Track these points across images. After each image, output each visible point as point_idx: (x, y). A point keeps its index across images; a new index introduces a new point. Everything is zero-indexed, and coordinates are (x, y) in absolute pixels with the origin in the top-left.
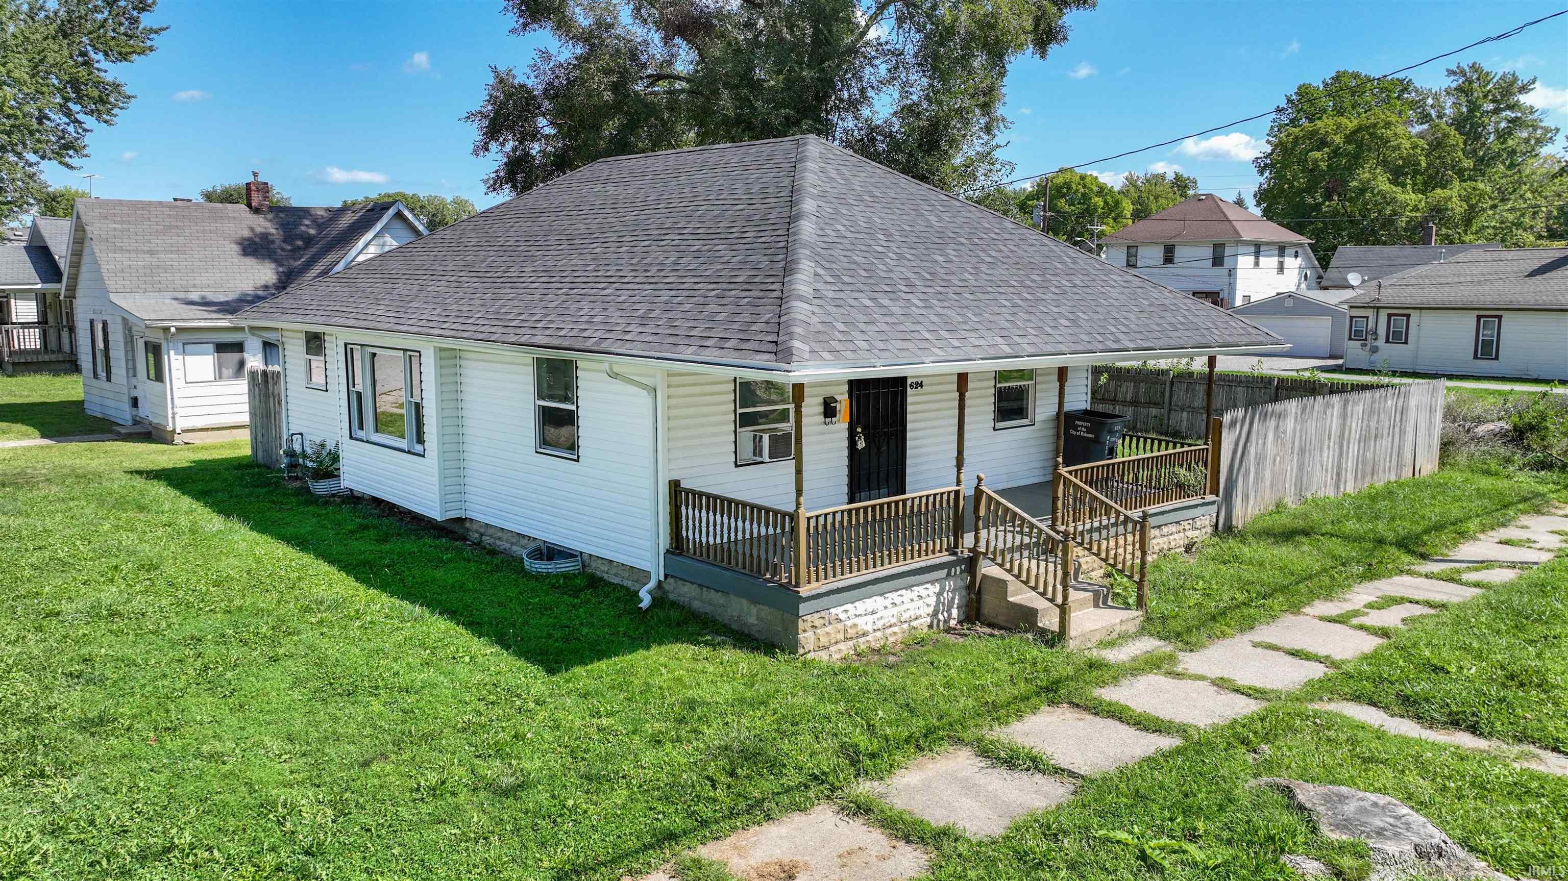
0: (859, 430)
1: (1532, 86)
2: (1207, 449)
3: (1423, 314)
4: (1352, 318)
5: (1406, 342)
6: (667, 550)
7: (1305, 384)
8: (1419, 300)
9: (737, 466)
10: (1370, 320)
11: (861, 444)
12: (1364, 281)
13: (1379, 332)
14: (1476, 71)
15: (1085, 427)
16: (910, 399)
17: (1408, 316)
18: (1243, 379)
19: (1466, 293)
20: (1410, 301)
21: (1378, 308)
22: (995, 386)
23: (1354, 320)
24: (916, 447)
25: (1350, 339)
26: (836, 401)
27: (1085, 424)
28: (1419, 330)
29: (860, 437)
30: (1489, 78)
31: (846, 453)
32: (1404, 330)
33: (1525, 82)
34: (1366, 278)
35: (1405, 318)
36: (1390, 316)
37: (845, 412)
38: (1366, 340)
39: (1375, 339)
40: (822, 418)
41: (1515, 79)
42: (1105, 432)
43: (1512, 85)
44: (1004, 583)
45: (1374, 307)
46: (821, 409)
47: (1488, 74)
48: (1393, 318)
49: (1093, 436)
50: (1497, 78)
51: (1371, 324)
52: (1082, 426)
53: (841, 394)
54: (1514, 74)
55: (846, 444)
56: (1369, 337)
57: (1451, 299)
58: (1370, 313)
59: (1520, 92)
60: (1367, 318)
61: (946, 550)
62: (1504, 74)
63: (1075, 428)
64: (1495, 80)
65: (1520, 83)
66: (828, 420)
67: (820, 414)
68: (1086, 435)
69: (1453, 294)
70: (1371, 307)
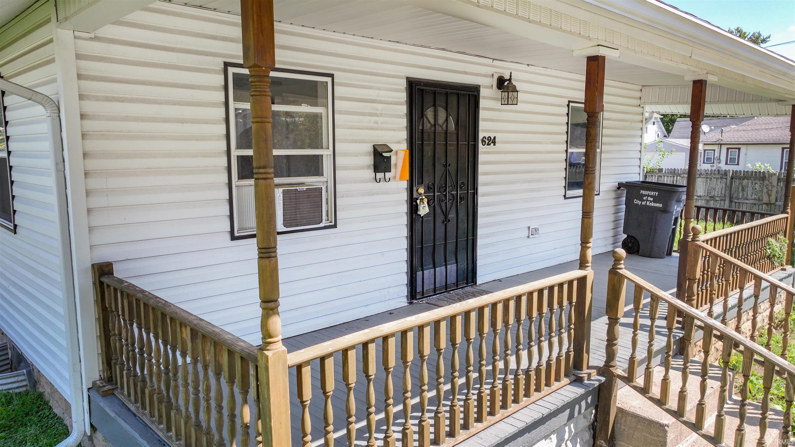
0: (421, 191)
1: (768, 39)
2: (787, 218)
3: (748, 148)
4: (705, 150)
5: (738, 164)
6: (94, 383)
7: (756, 175)
8: (746, 139)
9: (233, 238)
10: (716, 152)
11: (424, 210)
12: (711, 130)
13: (721, 158)
14: (739, 32)
15: (651, 196)
16: (482, 158)
17: (739, 149)
18: (703, 172)
19: (775, 135)
20: (741, 140)
21: (721, 144)
22: (567, 151)
23: (706, 152)
24: (488, 215)
25: (704, 163)
26: (391, 151)
27: (652, 193)
28: (746, 157)
29: (422, 200)
30: (745, 36)
31: (404, 220)
32: (737, 157)
33: (765, 37)
34: (713, 128)
35: (737, 150)
36: (728, 149)
37: (403, 167)
38: (713, 163)
39: (719, 163)
40: (370, 173)
41: (760, 35)
42: (674, 202)
43: (757, 38)
44: (662, 428)
45: (718, 144)
46: (370, 160)
47: (745, 33)
48: (730, 150)
49: (661, 205)
50: (750, 35)
51: (717, 154)
52: (648, 196)
53: (399, 142)
54: (759, 33)
55: (404, 208)
56: (715, 161)
57: (766, 138)
58: (716, 148)
59: (762, 42)
60: (714, 150)
61: (566, 375)
62: (754, 33)
63: (641, 197)
64: (749, 37)
65: (762, 37)
66: (380, 175)
67: (368, 167)
68: (652, 204)
69: (767, 136)
70: (717, 144)
